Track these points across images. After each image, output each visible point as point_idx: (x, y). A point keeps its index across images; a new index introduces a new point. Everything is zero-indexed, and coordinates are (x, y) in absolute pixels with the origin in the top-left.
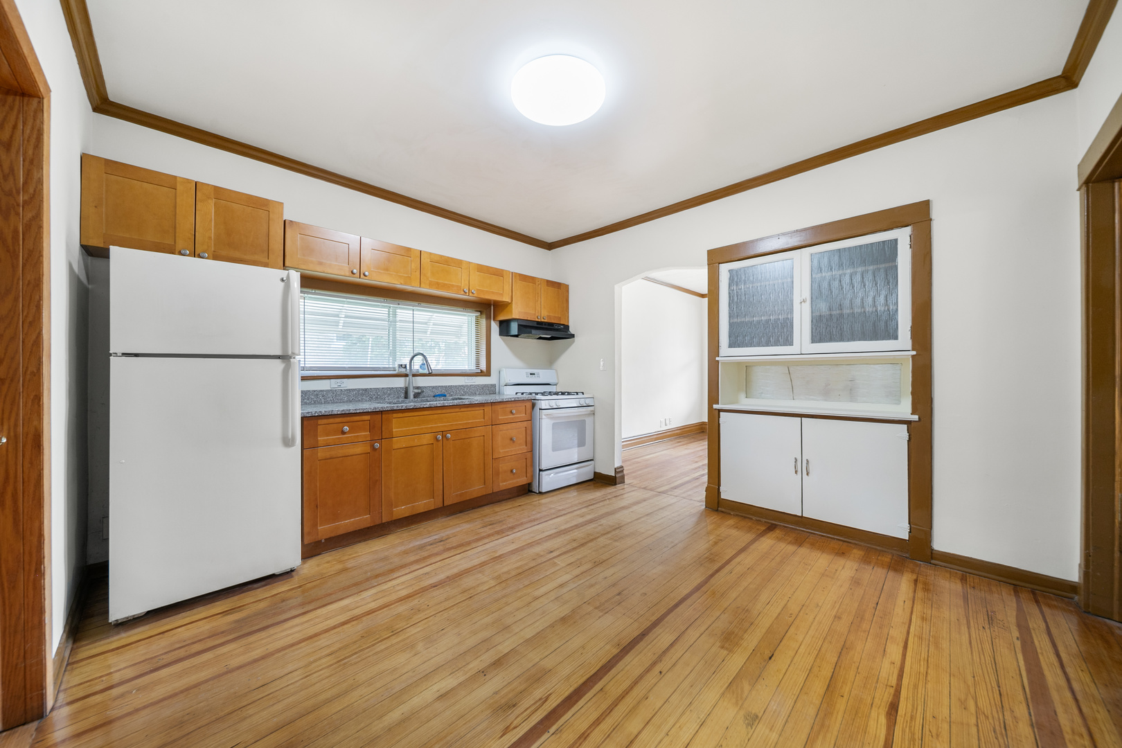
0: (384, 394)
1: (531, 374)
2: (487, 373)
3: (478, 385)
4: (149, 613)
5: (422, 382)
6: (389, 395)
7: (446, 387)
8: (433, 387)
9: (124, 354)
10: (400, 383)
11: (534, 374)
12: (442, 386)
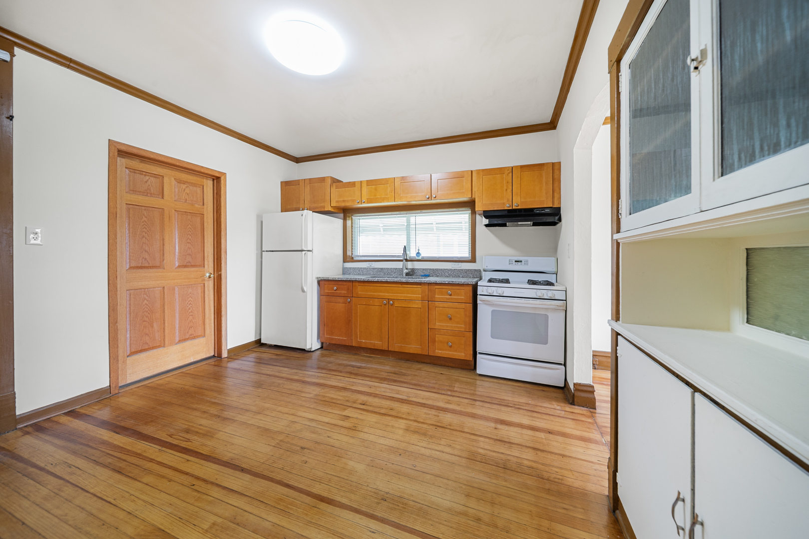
0: (392, 272)
1: (516, 261)
2: (473, 260)
3: (462, 270)
4: (275, 345)
5: (418, 265)
6: (395, 272)
7: (433, 270)
8: (424, 269)
9: (266, 251)
10: (400, 265)
11: (521, 261)
12: (430, 269)
